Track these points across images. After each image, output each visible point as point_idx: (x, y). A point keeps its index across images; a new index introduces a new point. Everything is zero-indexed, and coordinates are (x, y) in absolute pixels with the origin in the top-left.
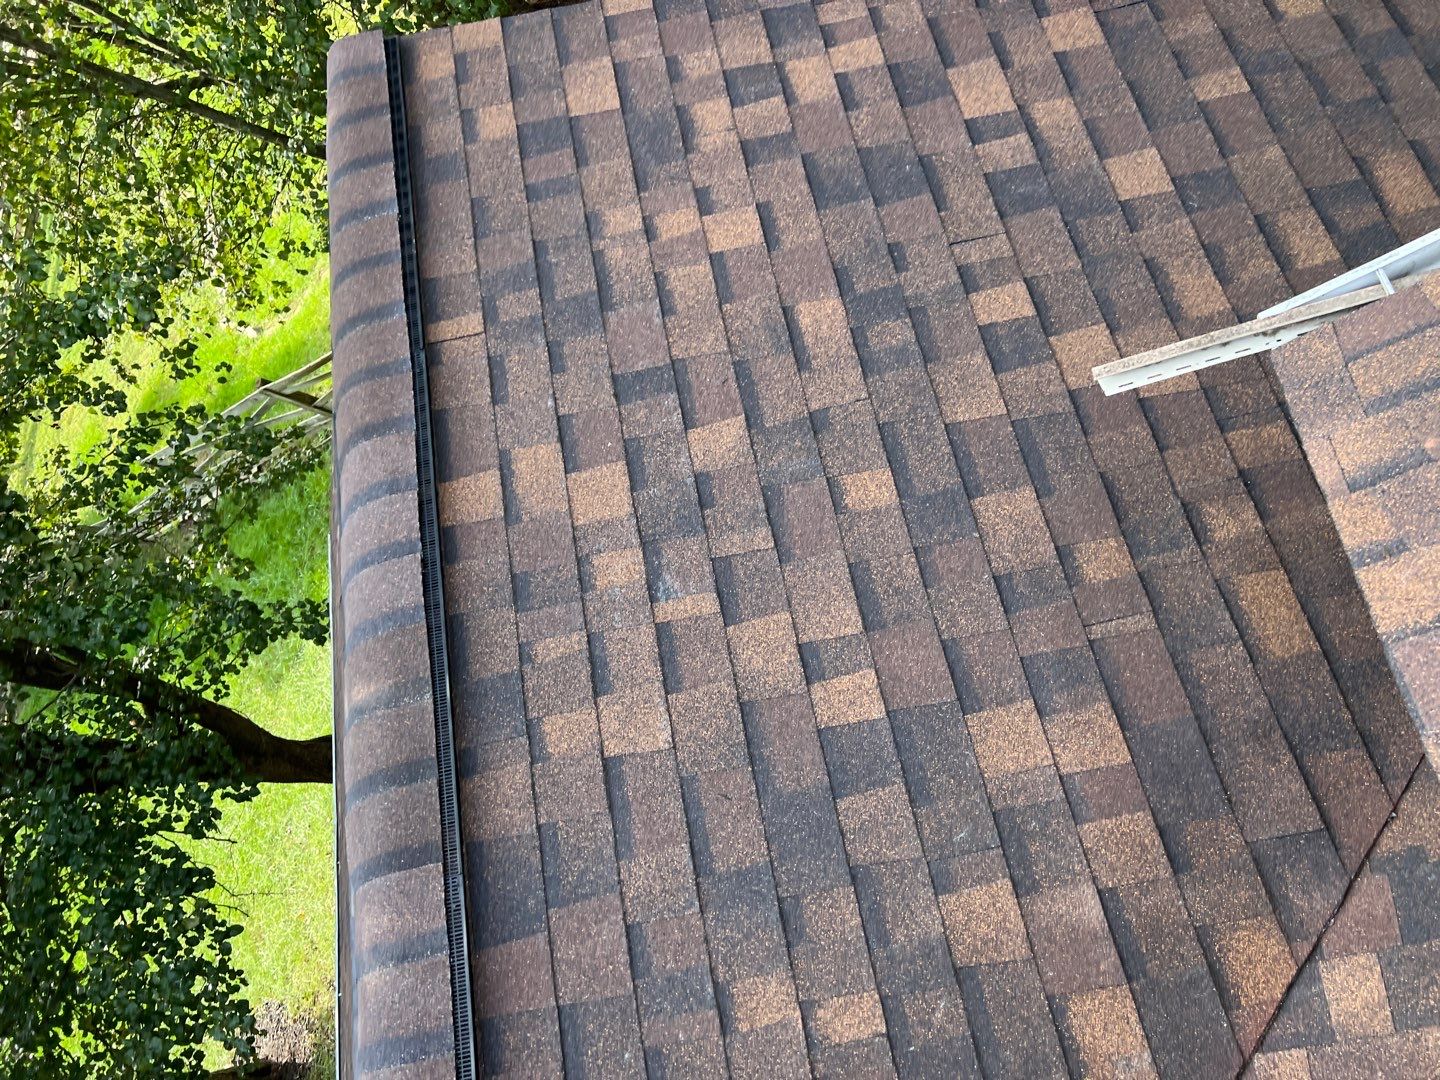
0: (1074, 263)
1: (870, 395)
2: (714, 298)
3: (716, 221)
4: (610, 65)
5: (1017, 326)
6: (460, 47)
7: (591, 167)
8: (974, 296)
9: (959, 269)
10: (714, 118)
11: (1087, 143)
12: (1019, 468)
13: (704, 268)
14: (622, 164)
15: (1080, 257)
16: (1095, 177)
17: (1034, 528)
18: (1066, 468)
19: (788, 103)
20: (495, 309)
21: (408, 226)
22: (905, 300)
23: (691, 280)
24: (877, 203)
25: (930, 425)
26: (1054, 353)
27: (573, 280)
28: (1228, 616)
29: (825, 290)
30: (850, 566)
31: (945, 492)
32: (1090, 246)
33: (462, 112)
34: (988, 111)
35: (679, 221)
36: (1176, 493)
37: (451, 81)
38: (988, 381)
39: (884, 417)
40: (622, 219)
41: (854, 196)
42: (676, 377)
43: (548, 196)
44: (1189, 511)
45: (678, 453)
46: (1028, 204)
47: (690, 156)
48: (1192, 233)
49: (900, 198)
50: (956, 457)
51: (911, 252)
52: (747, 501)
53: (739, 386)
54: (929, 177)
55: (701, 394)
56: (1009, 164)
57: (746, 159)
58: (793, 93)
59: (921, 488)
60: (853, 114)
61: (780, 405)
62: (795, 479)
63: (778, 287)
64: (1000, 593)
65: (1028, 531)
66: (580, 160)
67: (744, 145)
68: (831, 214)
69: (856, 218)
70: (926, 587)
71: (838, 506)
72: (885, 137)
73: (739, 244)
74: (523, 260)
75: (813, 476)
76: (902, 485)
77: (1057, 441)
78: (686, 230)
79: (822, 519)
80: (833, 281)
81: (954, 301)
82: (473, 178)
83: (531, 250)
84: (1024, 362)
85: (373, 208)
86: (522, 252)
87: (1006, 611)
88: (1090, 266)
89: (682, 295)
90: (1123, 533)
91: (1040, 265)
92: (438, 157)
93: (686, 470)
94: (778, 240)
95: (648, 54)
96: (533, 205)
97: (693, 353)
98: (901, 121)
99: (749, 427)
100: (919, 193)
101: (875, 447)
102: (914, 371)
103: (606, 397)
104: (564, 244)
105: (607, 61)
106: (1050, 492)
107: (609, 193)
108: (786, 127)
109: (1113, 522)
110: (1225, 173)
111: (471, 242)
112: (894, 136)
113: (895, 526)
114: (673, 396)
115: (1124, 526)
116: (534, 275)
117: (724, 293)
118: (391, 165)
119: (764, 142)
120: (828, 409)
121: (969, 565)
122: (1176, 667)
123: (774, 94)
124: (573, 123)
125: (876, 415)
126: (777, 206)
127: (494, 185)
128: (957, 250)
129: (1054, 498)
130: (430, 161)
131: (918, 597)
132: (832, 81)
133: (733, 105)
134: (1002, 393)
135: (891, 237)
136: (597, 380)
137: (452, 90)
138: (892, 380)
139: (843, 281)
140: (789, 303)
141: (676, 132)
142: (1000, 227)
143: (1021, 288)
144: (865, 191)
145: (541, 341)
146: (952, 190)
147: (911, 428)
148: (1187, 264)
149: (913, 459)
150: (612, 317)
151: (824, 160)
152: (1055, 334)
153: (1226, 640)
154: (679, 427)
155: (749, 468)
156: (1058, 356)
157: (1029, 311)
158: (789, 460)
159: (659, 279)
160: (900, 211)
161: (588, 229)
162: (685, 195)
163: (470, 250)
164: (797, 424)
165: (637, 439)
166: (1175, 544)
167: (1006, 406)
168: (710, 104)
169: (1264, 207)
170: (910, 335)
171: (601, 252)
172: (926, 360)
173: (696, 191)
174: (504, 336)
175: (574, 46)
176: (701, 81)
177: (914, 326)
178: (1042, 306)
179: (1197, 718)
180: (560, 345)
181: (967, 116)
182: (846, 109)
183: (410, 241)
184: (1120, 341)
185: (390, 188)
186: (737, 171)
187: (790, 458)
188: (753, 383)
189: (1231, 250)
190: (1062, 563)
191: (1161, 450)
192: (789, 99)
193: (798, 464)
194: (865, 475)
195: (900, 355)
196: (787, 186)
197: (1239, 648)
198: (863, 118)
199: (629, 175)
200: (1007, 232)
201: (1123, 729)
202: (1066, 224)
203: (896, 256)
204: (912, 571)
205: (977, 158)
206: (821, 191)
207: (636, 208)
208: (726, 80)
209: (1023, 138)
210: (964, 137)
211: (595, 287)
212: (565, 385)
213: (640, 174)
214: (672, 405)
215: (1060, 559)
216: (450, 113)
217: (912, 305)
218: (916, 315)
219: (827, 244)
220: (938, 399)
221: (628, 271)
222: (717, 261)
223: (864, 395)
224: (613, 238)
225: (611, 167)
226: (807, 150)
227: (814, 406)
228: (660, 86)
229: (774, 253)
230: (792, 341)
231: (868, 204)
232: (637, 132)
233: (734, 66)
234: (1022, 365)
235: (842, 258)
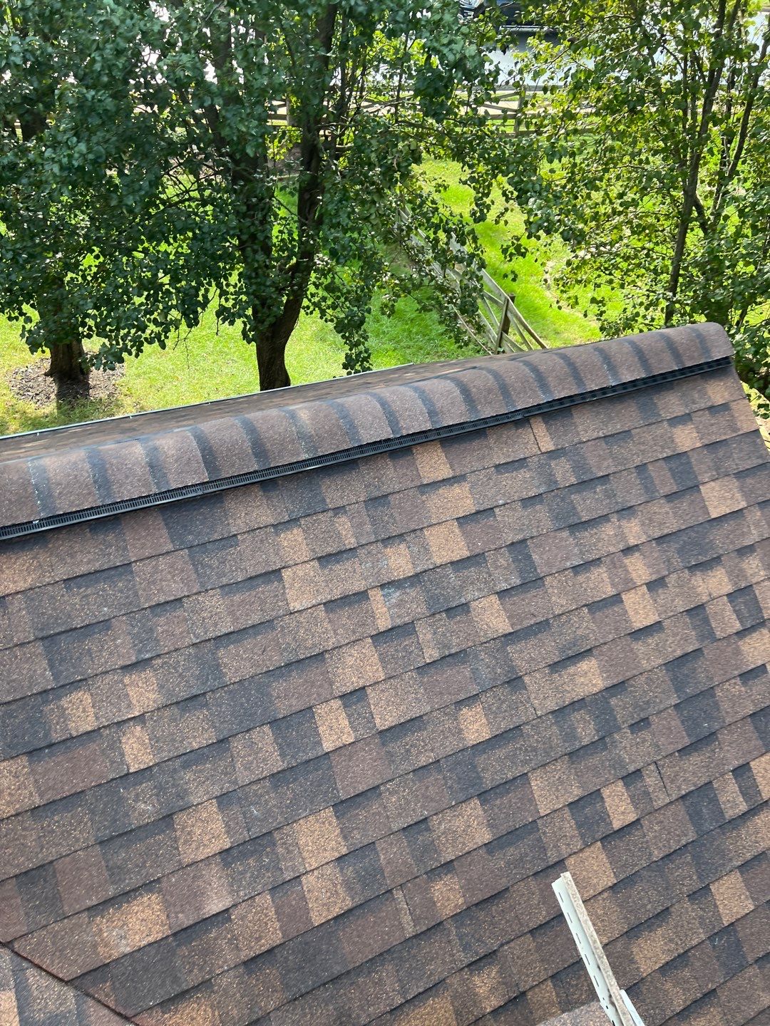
0: (657, 855)
1: (540, 717)
2: (591, 600)
3: (643, 595)
4: (741, 507)
5: (604, 817)
6: (733, 406)
7: (667, 505)
8: (620, 783)
9: (639, 770)
10: (716, 583)
11: (749, 856)
12: (503, 829)
13: (610, 591)
14: (672, 525)
15: (662, 858)
16: (724, 865)
17: (464, 844)
18: (508, 863)
19: (737, 633)
20: (559, 457)
21: (604, 393)
22: (611, 734)
23: (600, 583)
24: (676, 706)
25: (525, 762)
26: (589, 846)
27: (586, 505)
28: (421, 990)
29: (608, 677)
30: (421, 717)
31: (480, 778)
32: (671, 866)
33: (689, 414)
34: (759, 780)
35: (639, 569)
36: (502, 945)
37: (709, 404)
38: (562, 800)
39: (527, 729)
40: (634, 531)
41: (679, 689)
42: (532, 582)
43: (641, 479)
44: (490, 956)
45: (480, 590)
46: (695, 817)
47: (686, 571)
48: (694, 943)
49: (683, 722)
50: (506, 783)
51: (645, 734)
52: (455, 641)
53: (532, 626)
54: (701, 741)
55: (523, 600)
56: (722, 799)
57: (692, 609)
58: (745, 636)
59: (481, 760)
60: (738, 681)
61: (523, 655)
62: (475, 671)
63: (605, 644)
64: (416, 823)
65: (461, 840)
66: (670, 497)
67: (701, 607)
68: (662, 673)
69: (663, 692)
70: (414, 771)
71: (460, 703)
72: (725, 706)
73: (631, 613)
74: (594, 469)
75: (478, 684)
76: (480, 747)
77: (527, 855)
78: (634, 575)
79: (450, 694)
80: (615, 681)
81: (615, 769)
82: (645, 428)
83: (601, 474)
84: (579, 826)
85: (613, 369)
86: (599, 468)
87: (404, 829)
88: (659, 866)
89: (588, 579)
90: (468, 908)
91: (652, 829)
92: (655, 404)
93: (469, 597)
94: (637, 639)
95: (754, 532)
96: (633, 470)
97: (550, 591)
98: (739, 716)
99: (505, 636)
100: (689, 735)
101: (504, 726)
102: (561, 747)
103: (511, 537)
104: (610, 495)
105: (743, 504)
106: (490, 852)
107: (651, 520)
108: (719, 634)
109: (475, 900)
110: (744, 963)
111: (601, 434)
112: (727, 713)
113: (451, 745)
114: (518, 582)
115: (474, 908)
116: (585, 479)
117: (594, 607)
118: (644, 376)
119: (706, 621)
120: (526, 689)
121: (432, 800)
122: (381, 954)
123: (741, 622)
124: (695, 488)
125: (527, 723)
126: (663, 636)
127: (643, 443)
128: (652, 767)
129: (486, 856)
130: (652, 399)
131: (406, 766)
132: (760, 663)
133: (728, 595)
134: (555, 811)
135: (654, 719)
136: (521, 530)
137: (703, 406)
138: (553, 731)
139: (617, 688)
140: (595, 652)
141: (702, 559)
142: (674, 797)
143: (632, 817)
144: (683, 697)
145: (541, 490)
146: (695, 759)
147: (521, 749)
148: (671, 941)
149: (501, 753)
150: (565, 534)
151: (701, 664)
152: (603, 846)
153: (403, 991)
154: (498, 589)
155: (477, 639)
156: (587, 849)
157: (617, 825)
158: (486, 666)
159: (596, 562)
160: (673, 723)
161: (623, 510)
162: (658, 572)
163: (595, 435)
164: (512, 669)
165: (486, 562)
166: (466, 948)
167: (547, 815)
168: (726, 580)
169: (723, 996)
170: (586, 741)
171: (609, 521)
172: (570, 754)
173: (663, 578)
174: (541, 466)
175: (749, 481)
176: (741, 570)
177: (593, 743)
178: (622, 834)
179: (348, 972)
180: (541, 502)
181: (752, 764)
182: (740, 675)
183: (594, 396)
184: (605, 895)
185: (628, 378)
186: (681, 605)
187: (488, 667)
188: (536, 634)
189: (687, 973)
190: (442, 866)
191: (532, 932)
192: (741, 634)
193: (484, 673)
194: (484, 720)
195: (571, 736)
196: (677, 641)
197: (399, 1000)
198: (737, 688)
199: (666, 531)
200: (671, 803)
201: (335, 918)
202: (685, 846)
203: (641, 724)
204: (423, 761)
205: (722, 775)
206: (678, 664)
207: (644, 539)
208: (745, 588)
209: (743, 807)
210: (736, 763)
211: (583, 520)
212: (514, 510)
213: (667, 539)
214: (512, 581)
215: (445, 864)
216: (687, 406)
217: (607, 740)
218: (600, 744)
219: (641, 674)
220: (544, 766)
221: (599, 540)
222: (616, 599)
223: (539, 713)
224: (620, 527)
225: (669, 518)
226: (706, 652)
227: (527, 679)
228: (733, 542)
229: (628, 638)
230: (569, 658)
231: (674, 700)
232: (697, 532)
233: (757, 592)
234: (576, 823)
235: (632, 686)
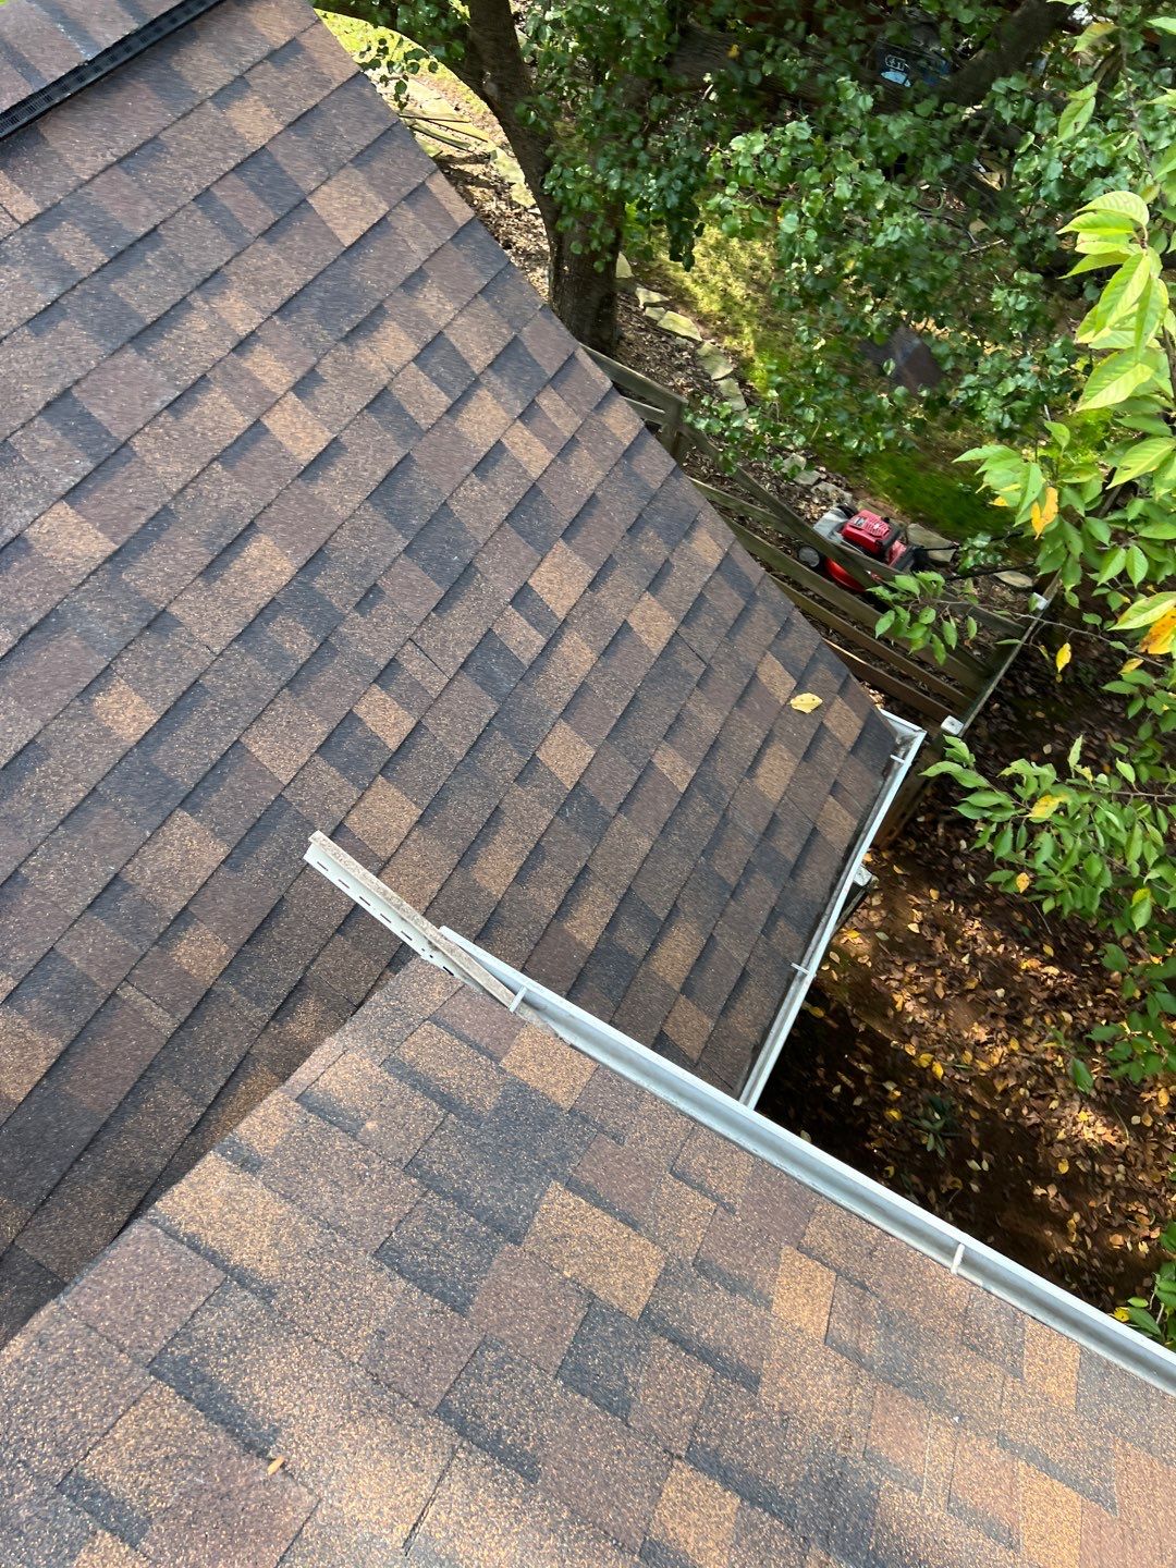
0: (459, 752)
1: (221, 654)
2: (218, 448)
3: (294, 407)
4: (381, 213)
5: (373, 742)
6: (305, 40)
7: (271, 249)
8: (376, 688)
9: (393, 660)
10: (391, 348)
11: (567, 697)
12: (240, 828)
13: (242, 422)
14: (292, 281)
15: (467, 754)
16: (542, 721)
17: (191, 877)
18: (268, 868)
19: (448, 411)
20: (57, 224)
21: (81, 79)
22: (334, 630)
23: (221, 415)
24: (406, 550)
25: (228, 727)
26: (368, 788)
27: (142, 293)
28: (221, 1084)
29: (295, 552)
30: (32, 742)
31: (170, 781)
32: (481, 756)
33: (241, 77)
34: (546, 597)
35: (271, 369)
36: (307, 968)
37: (266, 49)
38: (304, 750)
39: (208, 680)
40: (238, 310)
41: (400, 524)
42: (112, 457)
43: (212, 219)
44: (298, 989)
45: (30, 504)
46: (487, 682)
47: (342, 346)
48: (543, 828)
49: (424, 569)
50: (214, 768)
51: (382, 608)
52: (29, 604)
53: (145, 526)
54: (459, 582)
55: (112, 491)
56: (511, 644)
57: (373, 401)
58: (460, 411)
59: (160, 757)
60: (474, 478)
61: (151, 577)
62: (85, 635)
63: (270, 505)
64: (105, 889)
65: (183, 875)
66: (270, 233)
67: (384, 392)
68: (370, 515)
69: (382, 540)
70: (62, 822)
71: (86, 693)
72: (470, 521)
73: (288, 443)
74: (127, 226)
75: (102, 651)
76: (150, 739)
77: (289, 843)
78: (267, 382)
79: (63, 687)
80: (308, 554)
81: (360, 674)
82: (180, 125)
83: (143, 230)
84: (344, 770)
85: (76, 27)
86: (134, 220)
87: (89, 907)
88: (467, 765)
89: (201, 415)
90: (239, 952)
91: (439, 726)
92: (178, 75)
93: (18, 523)
94: (314, 478)
95: (414, 247)
96: (193, 207)
97: (148, 459)
98: (493, 526)
99: (109, 559)
100: (439, 583)
101: (172, 693)
102: (270, 682)
103: (40, 395)
104: (174, 263)
105: (383, 208)
106: (236, 868)
107: (255, 282)
108: (424, 423)
109: (243, 937)
110: (607, 818)
111: (111, 159)
112: (476, 529)
113: (103, 758)
114: (90, 465)
115: (247, 947)
116: (120, 247)
117: (227, 456)
118: (135, 26)
119: (399, 410)
120: (180, 624)
121: (113, 846)
122: (142, 1077)
123: (448, 393)
124: (302, 204)
125: (206, 672)
126: (347, 458)
127: (188, 153)
128: (409, 647)
129: (232, 876)
130: (169, 67)
131: (44, 823)
132: (492, 441)
133: (416, 359)
134: (302, 768)
135: (383, 582)
136: (53, 375)
137: (258, 55)
138: (249, 666)
139: (315, 562)
140: (259, 524)
141: (357, 317)
142: (452, 671)
143: (409, 724)
144: (411, 533)
145: (54, 292)
146: (459, 609)
147: (213, 711)
148: (516, 841)
149: (186, 731)
150: (130, 355)
151: (417, 476)
152: (387, 778)
153: (197, 1098)
154: (60, 489)
155: (64, 585)
156: (368, 793)
157: (393, 744)
158: (101, 619)
159: (201, 383)
160: (412, 576)
161: (206, 281)
162: (302, 363)
163: (100, 163)
164: (145, 604)
165: (17, 454)
166: (258, 1000)
167: (292, 780)
168: (403, 337)
169: (597, 868)
170: (304, 656)
171: (191, 307)
172: (289, 684)
173: (312, 370)
174: (32, 250)
175: (378, 165)
176: (420, 314)
177: (314, 653)
178: (404, 751)
179: (106, 1125)
180: (63, 315)
181: (531, 582)
182: (474, 470)
184: (415, 835)
185: (110, 38)
186: (356, 400)
187: (106, 618)
188: (157, 537)
189: (547, 866)
190: (173, 922)
191: (339, 930)
192: (452, 410)
193: (104, 631)
194: (137, 699)
195: (279, 658)
196: (371, 459)
197: (197, 1113)
198: (476, 489)
199: (287, 293)
200: (451, 680)
201: (47, 1075)
202: (488, 725)
203: (370, 597)
204: (69, 801)
205: (501, 613)
206: (385, 491)
207: (258, 317)
208: (434, 339)
209: (540, 641)
210: (511, 591)
211: (149, 321)
212: (22, 345)
213: (294, 304)
214: (79, 469)
215: (176, 918)
216: (232, 63)
217: (333, 640)
218: (325, 649)
219: (340, 527)
220: (258, 718)
221: (189, 346)
222: (257, 429)
223: (217, 649)
224: (212, 312)
225: (283, 269)
226: (415, 456)
227: (175, 610)
228: (391, 276)
229: (300, 482)
230: (226, 550)
231: (401, 543)
232: (334, 278)
233: (452, 339)
234: (339, 769)
235: (335, 549)
